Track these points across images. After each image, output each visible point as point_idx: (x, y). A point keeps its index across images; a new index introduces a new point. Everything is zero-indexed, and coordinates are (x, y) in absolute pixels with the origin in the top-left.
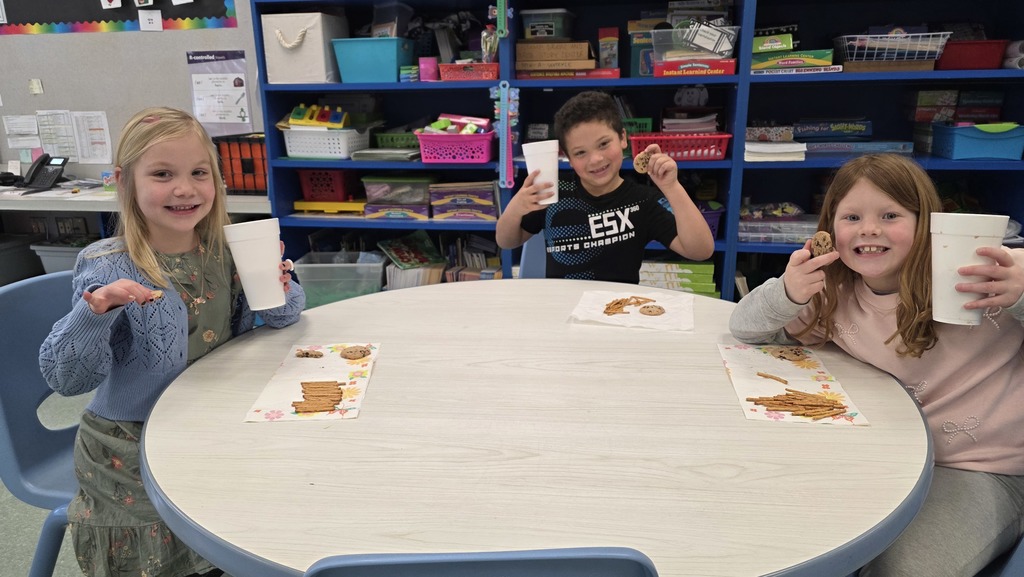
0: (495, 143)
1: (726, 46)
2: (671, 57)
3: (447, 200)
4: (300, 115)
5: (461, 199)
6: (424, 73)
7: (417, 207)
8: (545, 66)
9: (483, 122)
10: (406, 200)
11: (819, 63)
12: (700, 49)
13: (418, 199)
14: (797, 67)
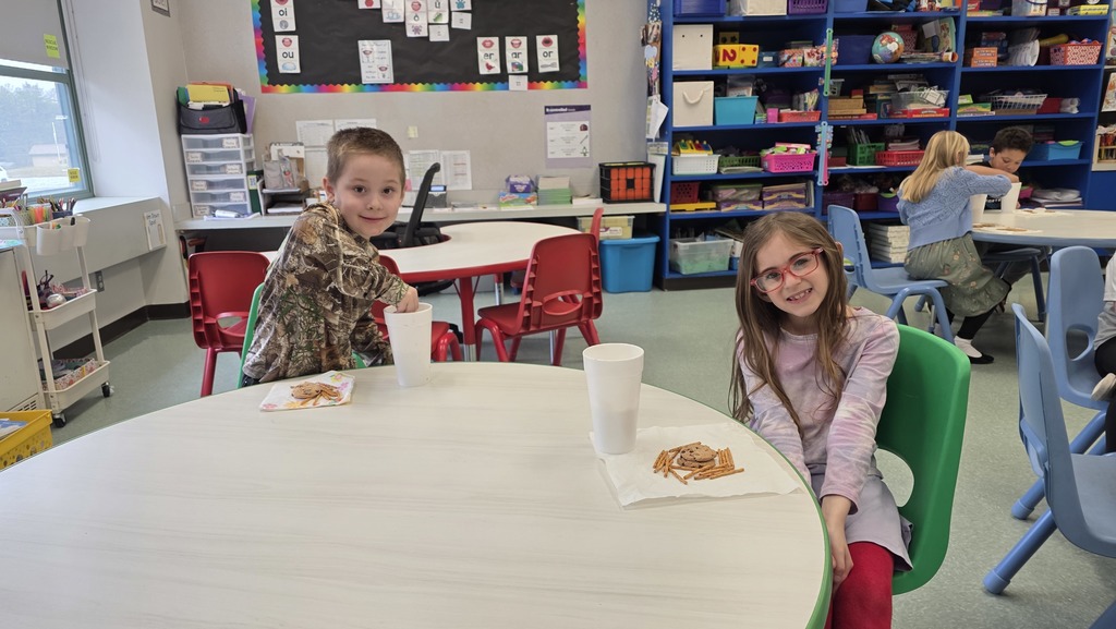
0: (817, 158)
1: (942, 101)
2: (912, 107)
3: (774, 197)
4: (685, 146)
5: (784, 195)
6: (771, 117)
7: (753, 202)
8: (838, 112)
9: (808, 146)
10: (744, 198)
11: (985, 111)
12: (928, 102)
13: (753, 197)
14: (974, 113)
